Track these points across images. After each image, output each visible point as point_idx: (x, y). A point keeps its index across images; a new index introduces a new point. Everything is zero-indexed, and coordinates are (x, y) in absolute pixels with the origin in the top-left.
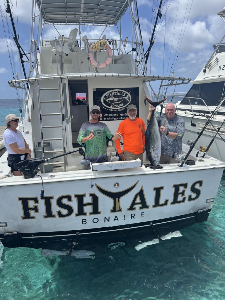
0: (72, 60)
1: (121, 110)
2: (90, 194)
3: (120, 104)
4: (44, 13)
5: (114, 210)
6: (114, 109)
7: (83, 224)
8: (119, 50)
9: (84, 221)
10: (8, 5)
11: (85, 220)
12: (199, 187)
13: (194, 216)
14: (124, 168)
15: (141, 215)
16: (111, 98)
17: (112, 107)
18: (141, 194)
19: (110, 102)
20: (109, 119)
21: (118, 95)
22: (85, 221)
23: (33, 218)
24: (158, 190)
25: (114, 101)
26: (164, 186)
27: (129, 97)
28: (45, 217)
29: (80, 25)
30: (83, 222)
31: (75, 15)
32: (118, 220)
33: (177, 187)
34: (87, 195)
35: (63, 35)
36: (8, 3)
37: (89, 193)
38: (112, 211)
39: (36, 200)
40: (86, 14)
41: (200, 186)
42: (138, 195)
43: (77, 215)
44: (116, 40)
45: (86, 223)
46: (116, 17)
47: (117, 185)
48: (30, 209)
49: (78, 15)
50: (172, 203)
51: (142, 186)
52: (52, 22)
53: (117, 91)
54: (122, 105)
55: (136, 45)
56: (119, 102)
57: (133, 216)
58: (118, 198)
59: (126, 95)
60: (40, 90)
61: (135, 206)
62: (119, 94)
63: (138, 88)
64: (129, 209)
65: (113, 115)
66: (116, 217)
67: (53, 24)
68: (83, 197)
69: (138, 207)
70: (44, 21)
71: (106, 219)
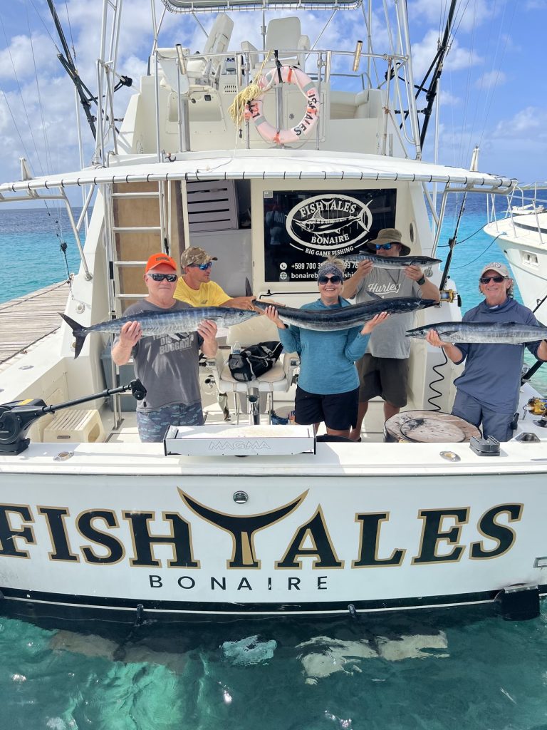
0: (221, 110)
1: (342, 252)
2: (167, 515)
5: (237, 562)
6: (320, 250)
7: (152, 586)
8: (365, 76)
9: (154, 579)
11: (157, 579)
12: (509, 521)
13: (493, 601)
14: (262, 452)
15: (319, 583)
17: (316, 243)
18: (316, 526)
19: (310, 231)
20: (305, 276)
21: (334, 211)
22: (158, 581)
23: (24, 555)
24: (371, 523)
25: (322, 227)
26: (388, 513)
27: (365, 215)
28: (54, 557)
29: (266, 11)
30: (152, 582)
32: (250, 589)
33: (432, 518)
34: (159, 517)
35: (180, 45)
37: (163, 513)
38: (231, 563)
39: (25, 513)
41: (512, 518)
42: (308, 531)
43: (135, 563)
44: (329, 53)
45: (161, 585)
47: (241, 497)
48: (15, 533)
50: (417, 561)
51: (319, 505)
52: (191, 7)
53: (331, 199)
54: (344, 239)
57: (293, 584)
58: (246, 533)
59: (358, 209)
60: (113, 197)
61: (299, 558)
62: (337, 207)
63: (394, 192)
64: (280, 565)
65: (317, 266)
66: (244, 579)
67: (193, 11)
68: (147, 520)
69: (307, 561)
70: (166, 5)
71: (215, 582)
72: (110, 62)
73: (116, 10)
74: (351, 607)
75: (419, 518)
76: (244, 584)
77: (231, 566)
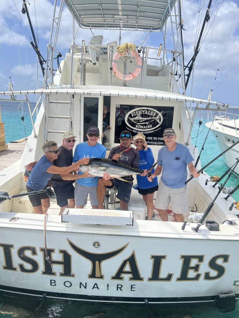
0: (100, 69)
1: (149, 132)
2: (61, 251)
3: (147, 125)
4: (79, 16)
5: (93, 276)
6: (139, 131)
7: (51, 285)
9: (52, 281)
10: (25, 5)
11: (54, 282)
12: (223, 263)
13: (213, 301)
14: (108, 223)
15: (132, 288)
16: (137, 117)
17: (138, 128)
18: (132, 260)
19: (135, 122)
21: (146, 114)
22: (54, 283)
24: (157, 261)
25: (141, 121)
26: (166, 255)
27: (160, 117)
28: (5, 268)
29: (121, 31)
30: (51, 283)
31: (114, 19)
32: (98, 289)
33: (187, 259)
34: (57, 251)
35: (84, 41)
36: (25, 3)
37: (59, 249)
40: (126, 17)
41: (224, 261)
42: (128, 262)
43: (44, 273)
44: (147, 48)
45: (56, 285)
46: (161, 20)
47: (96, 244)
49: (117, 19)
50: (179, 279)
51: (134, 251)
52: (90, 27)
53: (146, 109)
54: (150, 127)
55: (173, 55)
56: (147, 123)
57: (119, 287)
58: (98, 262)
59: (157, 115)
60: (50, 102)
61: (123, 275)
62: (148, 113)
63: (173, 107)
64: (113, 278)
66: (96, 284)
67: (91, 28)
68: (51, 252)
69: (126, 277)
70: (79, 25)
71: (81, 285)
72: (53, 46)
73: (57, 25)
74: (146, 301)
75: (180, 259)
76: (96, 286)
77: (90, 277)
